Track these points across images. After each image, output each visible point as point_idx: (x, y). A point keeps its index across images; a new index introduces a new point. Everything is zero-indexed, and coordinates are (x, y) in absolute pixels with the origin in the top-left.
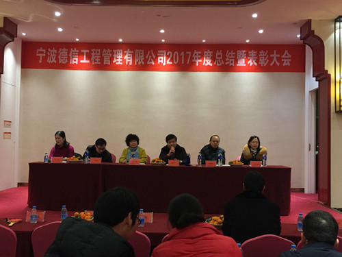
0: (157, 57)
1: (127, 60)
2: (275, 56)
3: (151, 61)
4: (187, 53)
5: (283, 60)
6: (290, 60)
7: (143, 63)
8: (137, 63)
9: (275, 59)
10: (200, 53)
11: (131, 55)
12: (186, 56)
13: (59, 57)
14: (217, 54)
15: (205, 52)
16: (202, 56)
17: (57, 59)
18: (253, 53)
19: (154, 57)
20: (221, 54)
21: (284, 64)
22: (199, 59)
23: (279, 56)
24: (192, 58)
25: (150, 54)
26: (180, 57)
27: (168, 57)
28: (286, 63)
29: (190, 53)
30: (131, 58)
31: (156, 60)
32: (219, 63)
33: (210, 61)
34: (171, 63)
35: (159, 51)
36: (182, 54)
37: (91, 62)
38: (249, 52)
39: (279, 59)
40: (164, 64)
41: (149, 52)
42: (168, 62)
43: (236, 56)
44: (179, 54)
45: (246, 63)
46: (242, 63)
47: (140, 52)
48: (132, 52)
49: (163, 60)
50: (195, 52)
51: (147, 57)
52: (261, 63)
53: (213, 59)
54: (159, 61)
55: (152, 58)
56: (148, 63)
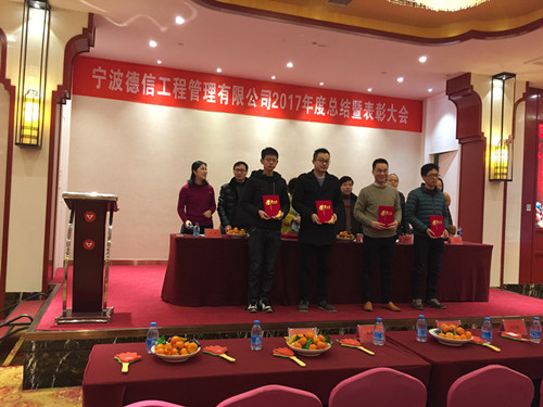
0: (260, 98)
1: (222, 99)
2: (392, 110)
3: (252, 102)
4: (297, 96)
5: (400, 116)
6: (407, 117)
7: (242, 104)
8: (235, 102)
9: (392, 115)
10: (312, 98)
11: (227, 92)
12: (295, 100)
13: (127, 83)
14: (331, 102)
15: (317, 98)
16: (313, 103)
17: (123, 86)
18: (369, 104)
19: (257, 98)
20: (335, 102)
21: (401, 121)
22: (310, 105)
23: (395, 111)
24: (302, 104)
25: (252, 93)
26: (288, 101)
27: (273, 99)
29: (300, 97)
30: (227, 95)
31: (258, 102)
32: (333, 113)
33: (323, 109)
34: (277, 107)
35: (263, 91)
36: (291, 97)
37: (173, 95)
38: (366, 104)
39: (396, 115)
40: (269, 108)
41: (250, 90)
42: (273, 106)
43: (351, 106)
44: (287, 98)
45: (362, 115)
46: (357, 115)
47: (239, 89)
48: (229, 88)
49: (266, 102)
50: (306, 96)
51: (247, 97)
53: (326, 108)
54: (263, 104)
55: (254, 98)
56: (249, 104)
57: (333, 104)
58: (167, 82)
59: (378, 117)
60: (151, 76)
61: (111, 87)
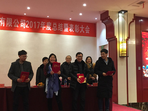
0: (20, 23)
1: (1, 24)
2: (82, 28)
3: (16, 25)
4: (38, 22)
5: (86, 30)
6: (89, 31)
7: (12, 26)
8: (8, 25)
9: (82, 30)
10: (45, 23)
11: (4, 21)
12: (37, 24)
14: (54, 24)
15: (47, 23)
16: (46, 25)
18: (72, 25)
19: (18, 23)
20: (56, 25)
21: (86, 32)
22: (44, 26)
23: (84, 28)
24: (40, 25)
25: (16, 21)
26: (34, 24)
27: (26, 24)
28: (88, 32)
29: (39, 23)
30: (4, 22)
31: (19, 25)
32: (55, 29)
33: (50, 28)
34: (28, 27)
35: (21, 20)
36: (35, 23)
38: (70, 25)
39: (84, 30)
40: (24, 28)
41: (15, 20)
42: (27, 27)
43: (63, 26)
44: (33, 23)
45: (68, 30)
46: (66, 30)
47: (10, 20)
48: (5, 19)
49: (23, 25)
50: (42, 22)
51: (14, 23)
52: (76, 31)
53: (52, 27)
54: (21, 26)
55: (17, 23)
56: (15, 26)
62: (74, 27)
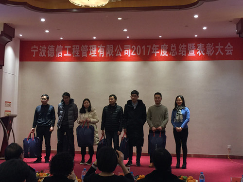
0: (123, 50)
1: (100, 54)
3: (119, 53)
4: (148, 46)
5: (226, 50)
7: (113, 55)
8: (108, 55)
9: (219, 50)
11: (103, 49)
12: (147, 49)
13: (48, 52)
15: (162, 46)
17: (46, 54)
19: (121, 50)
22: (157, 51)
23: (222, 47)
25: (119, 48)
27: (132, 50)
29: (150, 46)
30: (103, 51)
31: (123, 53)
33: (166, 52)
34: (135, 54)
35: (125, 46)
36: (144, 47)
37: (72, 55)
38: (198, 45)
40: (129, 56)
41: (117, 46)
43: (187, 48)
44: (141, 48)
45: (195, 53)
46: (192, 53)
47: (110, 47)
48: (104, 47)
51: (116, 51)
53: (169, 51)
56: (117, 55)
57: (173, 48)
58: (69, 48)
59: (208, 53)
60: (61, 46)
61: (41, 55)
62: (205, 47)
